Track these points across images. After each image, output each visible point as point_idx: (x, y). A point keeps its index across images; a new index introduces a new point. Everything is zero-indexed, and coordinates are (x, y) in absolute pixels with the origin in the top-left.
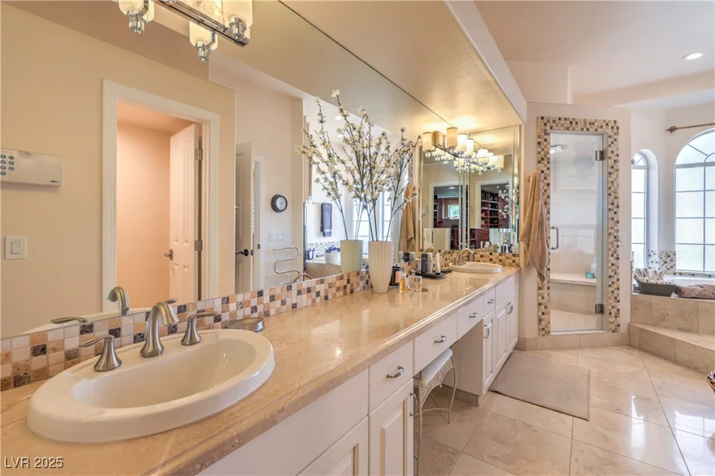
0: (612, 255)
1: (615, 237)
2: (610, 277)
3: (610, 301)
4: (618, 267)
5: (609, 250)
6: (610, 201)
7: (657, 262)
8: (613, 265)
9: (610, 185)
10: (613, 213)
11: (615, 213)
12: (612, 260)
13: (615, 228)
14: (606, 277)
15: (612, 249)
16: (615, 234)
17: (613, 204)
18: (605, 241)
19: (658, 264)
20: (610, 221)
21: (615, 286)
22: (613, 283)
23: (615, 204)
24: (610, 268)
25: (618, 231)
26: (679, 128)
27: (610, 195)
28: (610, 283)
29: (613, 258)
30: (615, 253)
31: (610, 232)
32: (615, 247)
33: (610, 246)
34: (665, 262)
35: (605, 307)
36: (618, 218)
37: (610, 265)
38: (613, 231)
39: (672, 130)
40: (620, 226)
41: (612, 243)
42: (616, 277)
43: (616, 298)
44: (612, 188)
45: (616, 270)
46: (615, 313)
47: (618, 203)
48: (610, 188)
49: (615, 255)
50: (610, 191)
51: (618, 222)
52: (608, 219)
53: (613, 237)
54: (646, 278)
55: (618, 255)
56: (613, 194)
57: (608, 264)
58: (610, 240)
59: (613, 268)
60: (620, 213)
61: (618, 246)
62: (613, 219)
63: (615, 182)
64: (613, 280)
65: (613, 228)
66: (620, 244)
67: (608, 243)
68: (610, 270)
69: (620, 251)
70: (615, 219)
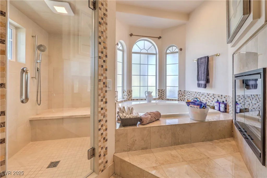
0: (102, 100)
1: (104, 83)
2: (100, 121)
3: (100, 144)
4: (106, 110)
5: (99, 95)
6: (100, 50)
7: (126, 95)
8: (102, 109)
9: (100, 34)
10: (102, 61)
11: (104, 61)
12: (102, 104)
13: (104, 75)
14: (96, 121)
15: (102, 95)
16: (104, 81)
17: (102, 53)
18: (96, 87)
19: (126, 96)
20: (100, 68)
21: (104, 128)
22: (102, 126)
23: (104, 53)
24: (100, 112)
25: (106, 78)
26: (134, 35)
27: (100, 43)
28: (100, 127)
29: (102, 102)
30: (104, 97)
31: (100, 78)
32: (104, 92)
33: (100, 91)
34: (129, 95)
35: (96, 150)
36: (106, 66)
37: (100, 109)
38: (102, 78)
39: (131, 35)
40: (108, 74)
41: (102, 89)
42: (104, 119)
43: (104, 139)
44: (102, 38)
45: (104, 113)
46: (104, 152)
47: (106, 53)
48: (100, 37)
49: (104, 100)
50: (100, 40)
51: (106, 70)
52: (98, 66)
53: (102, 83)
54: (124, 114)
55: (106, 99)
56: (102, 43)
57: (98, 110)
58: (100, 87)
59: (102, 111)
60: (108, 62)
61: (106, 91)
62: (102, 66)
63: (104, 33)
64: (102, 123)
65: (102, 75)
66: (108, 89)
67: (98, 89)
68: (100, 115)
69: (108, 96)
70: (104, 67)
